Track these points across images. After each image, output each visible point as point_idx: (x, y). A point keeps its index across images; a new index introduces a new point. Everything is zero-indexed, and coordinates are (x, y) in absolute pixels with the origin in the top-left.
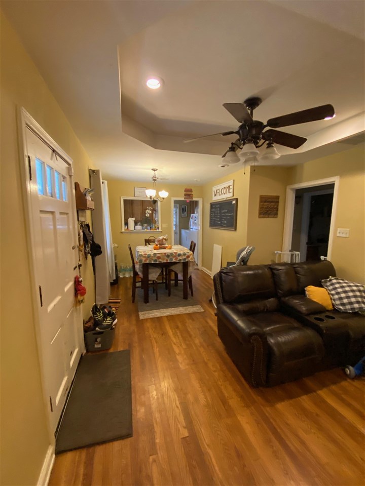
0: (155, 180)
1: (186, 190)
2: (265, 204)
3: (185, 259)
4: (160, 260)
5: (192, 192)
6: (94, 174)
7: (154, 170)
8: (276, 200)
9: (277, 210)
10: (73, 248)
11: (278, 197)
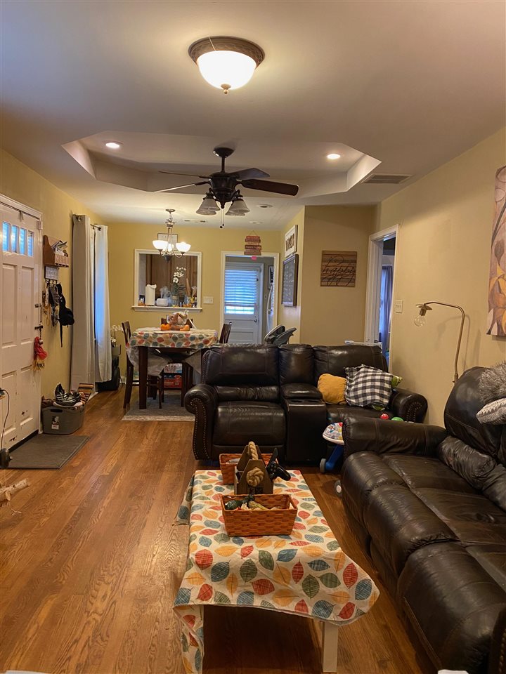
0: (171, 226)
1: (249, 239)
2: (330, 264)
3: (201, 345)
4: (162, 343)
5: (260, 241)
6: (77, 221)
7: (170, 212)
8: (352, 258)
9: (354, 275)
10: (37, 306)
11: (354, 255)
